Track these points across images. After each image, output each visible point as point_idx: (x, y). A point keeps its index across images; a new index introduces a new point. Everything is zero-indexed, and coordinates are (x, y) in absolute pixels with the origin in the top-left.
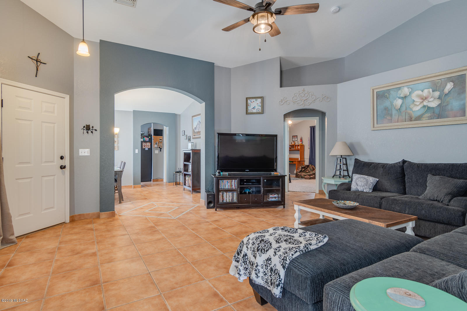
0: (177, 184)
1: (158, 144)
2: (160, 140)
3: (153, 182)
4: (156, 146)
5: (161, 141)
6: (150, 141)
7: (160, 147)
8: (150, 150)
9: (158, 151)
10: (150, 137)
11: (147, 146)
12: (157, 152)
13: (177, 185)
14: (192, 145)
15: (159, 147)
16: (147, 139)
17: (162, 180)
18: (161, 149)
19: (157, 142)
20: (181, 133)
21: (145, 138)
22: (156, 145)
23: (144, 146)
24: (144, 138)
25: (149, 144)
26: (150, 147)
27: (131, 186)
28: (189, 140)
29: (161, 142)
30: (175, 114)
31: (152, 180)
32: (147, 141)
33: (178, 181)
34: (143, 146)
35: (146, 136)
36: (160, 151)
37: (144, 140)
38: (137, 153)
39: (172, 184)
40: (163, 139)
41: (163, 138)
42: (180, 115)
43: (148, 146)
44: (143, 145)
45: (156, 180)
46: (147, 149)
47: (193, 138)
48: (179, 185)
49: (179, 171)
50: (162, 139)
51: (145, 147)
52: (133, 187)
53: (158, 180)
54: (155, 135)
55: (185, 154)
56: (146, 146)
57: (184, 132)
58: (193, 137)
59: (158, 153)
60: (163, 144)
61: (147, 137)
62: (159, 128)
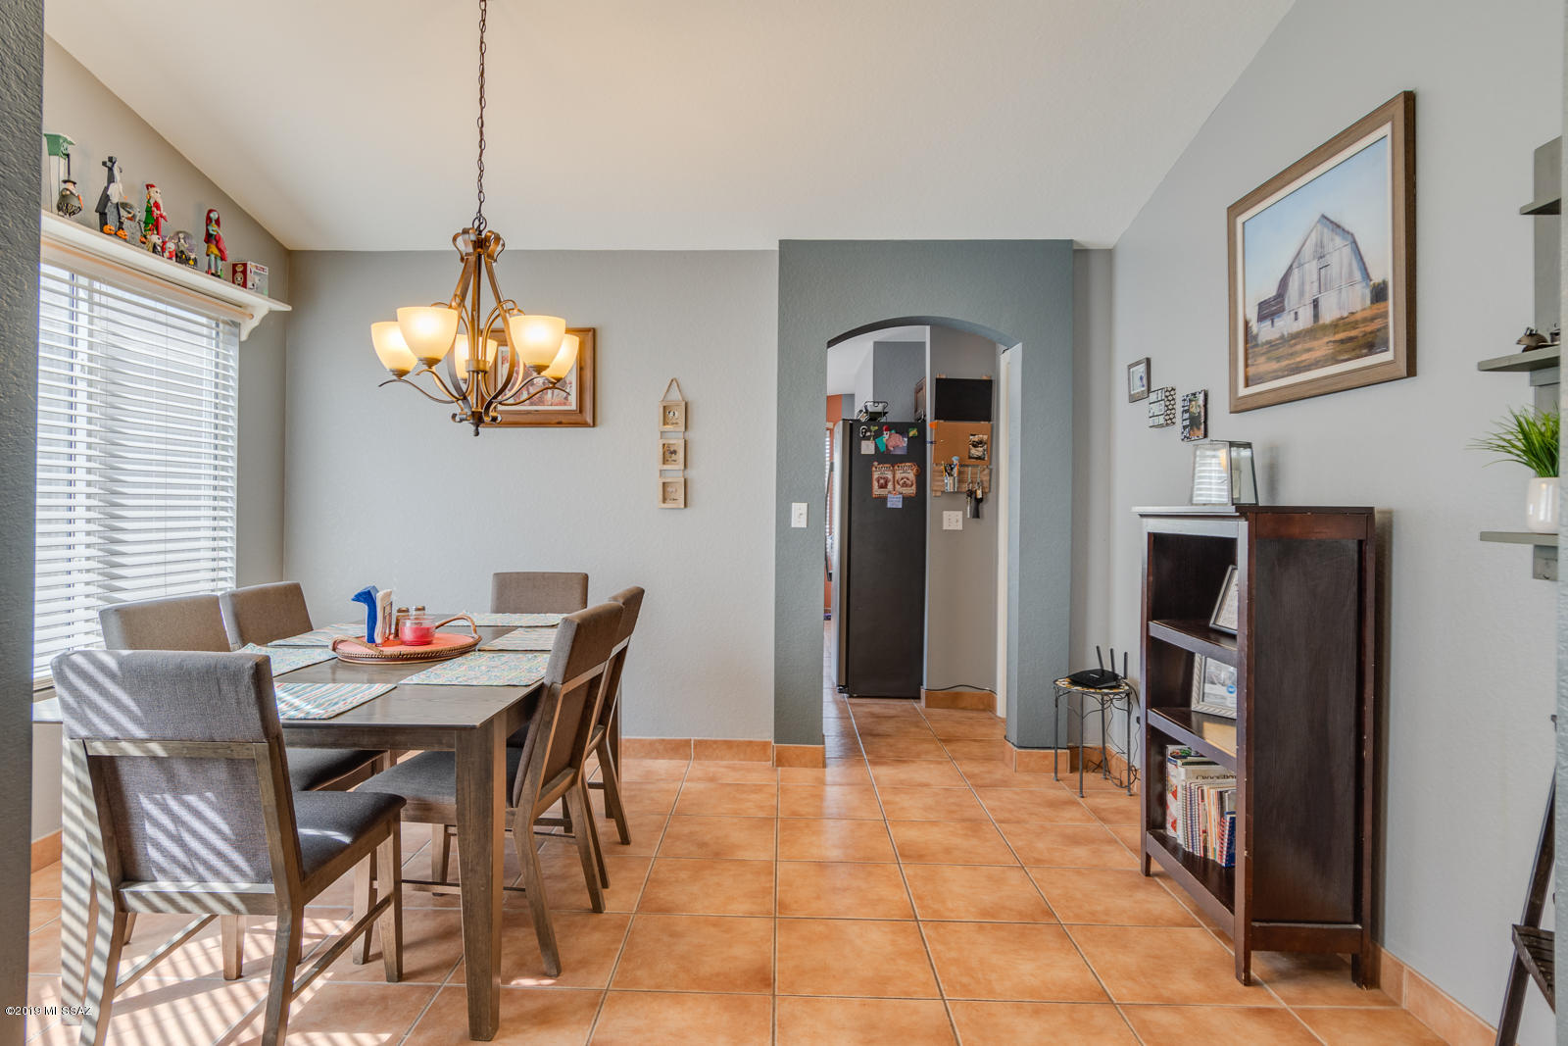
0: (1086, 761)
1: (960, 473)
2: (975, 445)
3: (928, 705)
4: (949, 483)
5: (985, 456)
6: (916, 453)
7: (971, 493)
8: (916, 505)
9: (960, 513)
10: (913, 433)
11: (894, 486)
12: (953, 519)
13: (1086, 768)
14: (1233, 467)
15: (965, 487)
16: (898, 443)
17: (987, 703)
18: (979, 501)
19: (955, 460)
20: (1122, 382)
21: (886, 435)
22: (949, 481)
23: (882, 487)
24: (878, 435)
25: (907, 472)
26: (912, 491)
27: (765, 745)
28: (1197, 424)
29: (979, 458)
30: (1071, 242)
31: (923, 691)
32: (898, 452)
33: (1092, 740)
34: (875, 485)
35: (891, 427)
36: (976, 514)
37: (882, 449)
38: (804, 525)
39: (1045, 757)
40: (991, 437)
41: (993, 434)
42: (1109, 254)
43: (905, 485)
44: (876, 475)
45: (951, 699)
46: (895, 502)
47: (1240, 407)
48: (1099, 766)
49: (1103, 672)
50: (985, 437)
51: (883, 492)
52: (772, 753)
53: (957, 693)
54: (940, 414)
55: (1160, 545)
56: (890, 486)
57: (1142, 368)
58: (1243, 391)
59: (960, 527)
60: (993, 475)
61: (900, 428)
62: (968, 370)
